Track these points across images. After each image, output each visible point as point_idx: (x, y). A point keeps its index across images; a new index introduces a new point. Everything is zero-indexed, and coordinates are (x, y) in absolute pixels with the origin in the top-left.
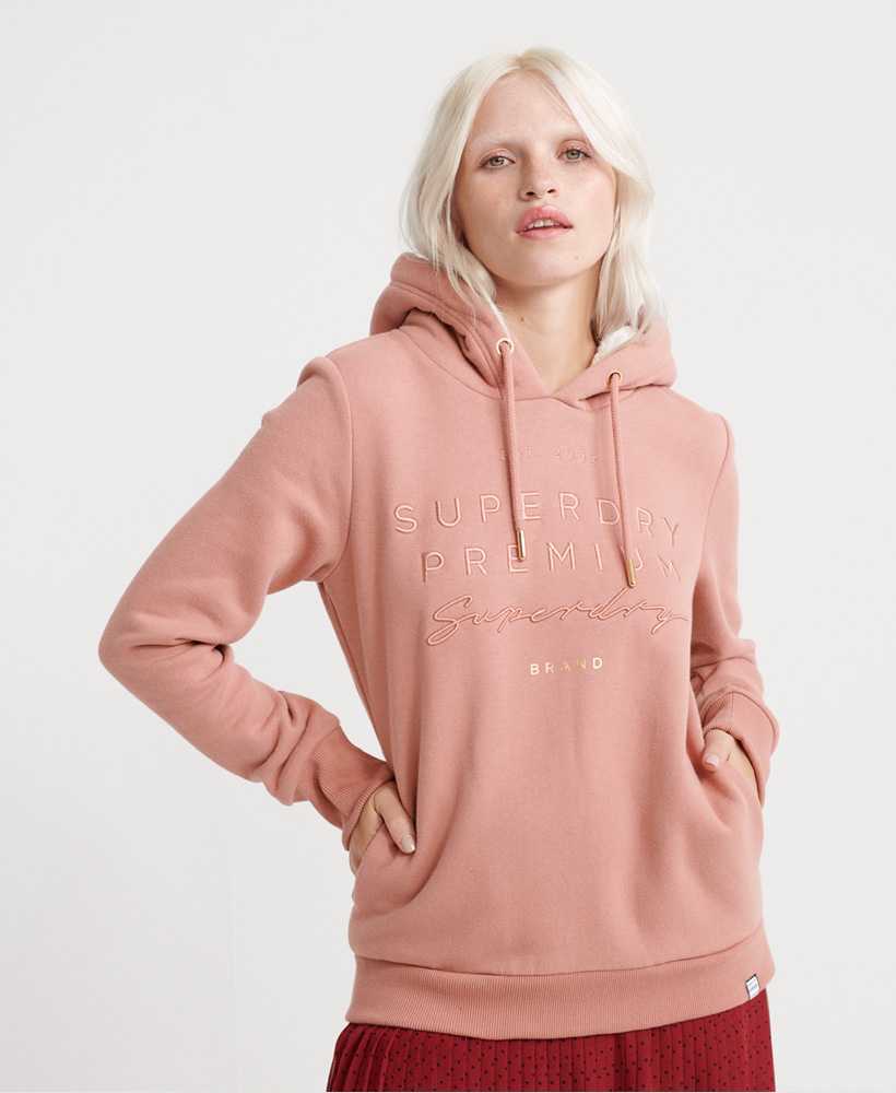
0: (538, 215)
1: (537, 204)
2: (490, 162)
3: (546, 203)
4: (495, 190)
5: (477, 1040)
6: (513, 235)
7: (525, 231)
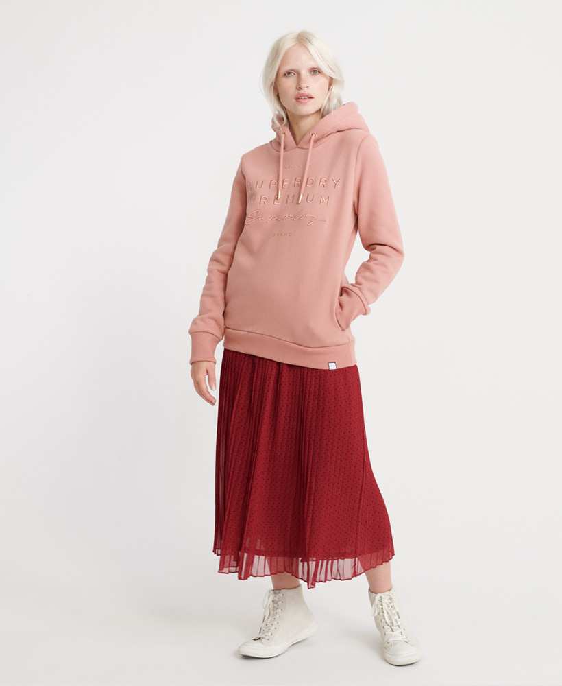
0: (303, 95)
1: (302, 91)
2: (288, 73)
3: (305, 91)
4: (289, 84)
5: (240, 353)
6: (294, 100)
7: (297, 99)
